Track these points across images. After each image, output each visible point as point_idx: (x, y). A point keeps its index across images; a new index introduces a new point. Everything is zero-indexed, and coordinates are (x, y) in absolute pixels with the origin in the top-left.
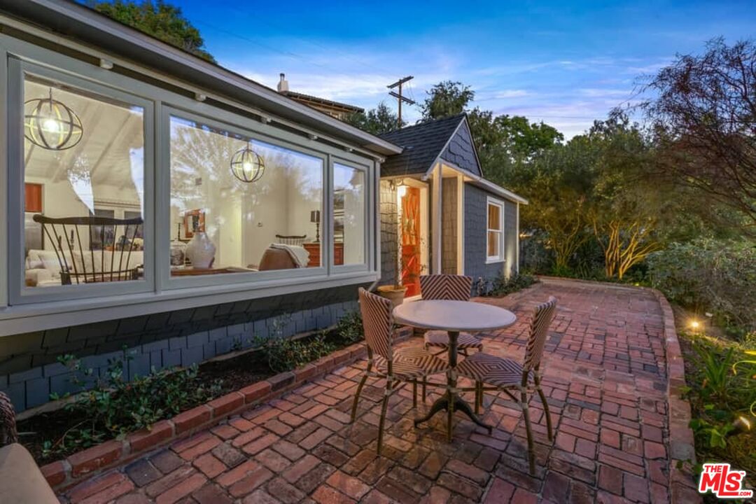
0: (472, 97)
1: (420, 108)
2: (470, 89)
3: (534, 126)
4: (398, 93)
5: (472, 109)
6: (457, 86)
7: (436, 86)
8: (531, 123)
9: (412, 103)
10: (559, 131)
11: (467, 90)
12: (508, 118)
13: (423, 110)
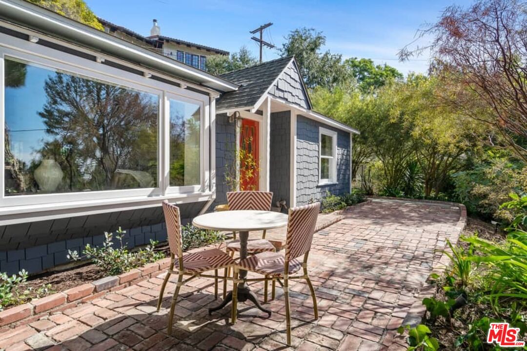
0: (324, 42)
1: (279, 51)
2: (322, 35)
3: (378, 67)
4: (259, 38)
5: (324, 53)
6: (311, 32)
7: (293, 32)
8: (376, 64)
9: (272, 47)
10: (400, 72)
11: (320, 36)
12: (356, 60)
13: (281, 53)
